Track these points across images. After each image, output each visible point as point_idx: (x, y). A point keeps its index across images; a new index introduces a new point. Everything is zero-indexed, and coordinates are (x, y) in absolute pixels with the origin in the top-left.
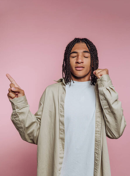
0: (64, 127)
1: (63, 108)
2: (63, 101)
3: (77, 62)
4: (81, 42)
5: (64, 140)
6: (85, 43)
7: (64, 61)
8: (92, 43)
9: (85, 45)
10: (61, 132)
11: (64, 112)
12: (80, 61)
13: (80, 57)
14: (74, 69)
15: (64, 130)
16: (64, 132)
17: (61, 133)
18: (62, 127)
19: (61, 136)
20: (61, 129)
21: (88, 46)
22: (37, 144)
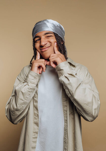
0: (38, 112)
1: (37, 94)
5: (38, 124)
10: (35, 116)
11: (37, 97)
15: (38, 115)
16: (38, 117)
17: (35, 118)
19: (36, 121)
20: (35, 114)
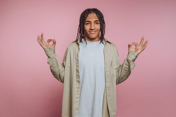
1: (78, 61)
2: (78, 56)
3: (91, 28)
4: (92, 12)
5: (80, 82)
6: (96, 13)
7: (79, 26)
8: (100, 12)
9: (96, 15)
12: (93, 28)
13: (93, 25)
14: (88, 33)
15: (79, 76)
17: (78, 78)
18: (78, 74)
19: (78, 80)
21: (97, 16)
22: (63, 83)
